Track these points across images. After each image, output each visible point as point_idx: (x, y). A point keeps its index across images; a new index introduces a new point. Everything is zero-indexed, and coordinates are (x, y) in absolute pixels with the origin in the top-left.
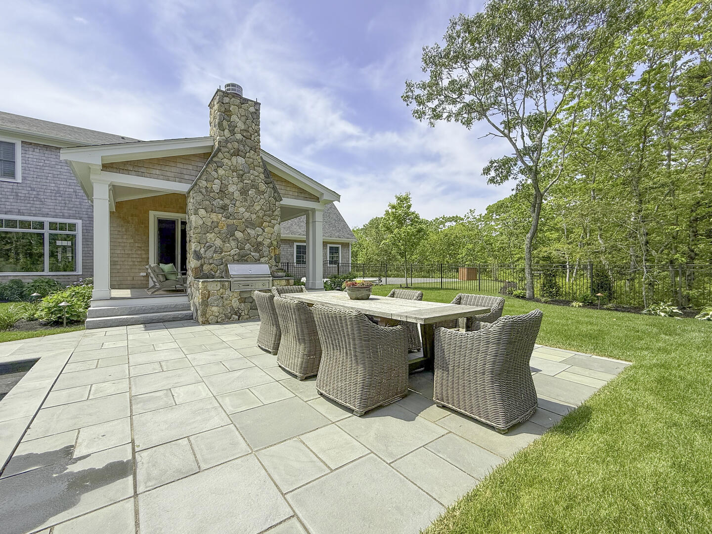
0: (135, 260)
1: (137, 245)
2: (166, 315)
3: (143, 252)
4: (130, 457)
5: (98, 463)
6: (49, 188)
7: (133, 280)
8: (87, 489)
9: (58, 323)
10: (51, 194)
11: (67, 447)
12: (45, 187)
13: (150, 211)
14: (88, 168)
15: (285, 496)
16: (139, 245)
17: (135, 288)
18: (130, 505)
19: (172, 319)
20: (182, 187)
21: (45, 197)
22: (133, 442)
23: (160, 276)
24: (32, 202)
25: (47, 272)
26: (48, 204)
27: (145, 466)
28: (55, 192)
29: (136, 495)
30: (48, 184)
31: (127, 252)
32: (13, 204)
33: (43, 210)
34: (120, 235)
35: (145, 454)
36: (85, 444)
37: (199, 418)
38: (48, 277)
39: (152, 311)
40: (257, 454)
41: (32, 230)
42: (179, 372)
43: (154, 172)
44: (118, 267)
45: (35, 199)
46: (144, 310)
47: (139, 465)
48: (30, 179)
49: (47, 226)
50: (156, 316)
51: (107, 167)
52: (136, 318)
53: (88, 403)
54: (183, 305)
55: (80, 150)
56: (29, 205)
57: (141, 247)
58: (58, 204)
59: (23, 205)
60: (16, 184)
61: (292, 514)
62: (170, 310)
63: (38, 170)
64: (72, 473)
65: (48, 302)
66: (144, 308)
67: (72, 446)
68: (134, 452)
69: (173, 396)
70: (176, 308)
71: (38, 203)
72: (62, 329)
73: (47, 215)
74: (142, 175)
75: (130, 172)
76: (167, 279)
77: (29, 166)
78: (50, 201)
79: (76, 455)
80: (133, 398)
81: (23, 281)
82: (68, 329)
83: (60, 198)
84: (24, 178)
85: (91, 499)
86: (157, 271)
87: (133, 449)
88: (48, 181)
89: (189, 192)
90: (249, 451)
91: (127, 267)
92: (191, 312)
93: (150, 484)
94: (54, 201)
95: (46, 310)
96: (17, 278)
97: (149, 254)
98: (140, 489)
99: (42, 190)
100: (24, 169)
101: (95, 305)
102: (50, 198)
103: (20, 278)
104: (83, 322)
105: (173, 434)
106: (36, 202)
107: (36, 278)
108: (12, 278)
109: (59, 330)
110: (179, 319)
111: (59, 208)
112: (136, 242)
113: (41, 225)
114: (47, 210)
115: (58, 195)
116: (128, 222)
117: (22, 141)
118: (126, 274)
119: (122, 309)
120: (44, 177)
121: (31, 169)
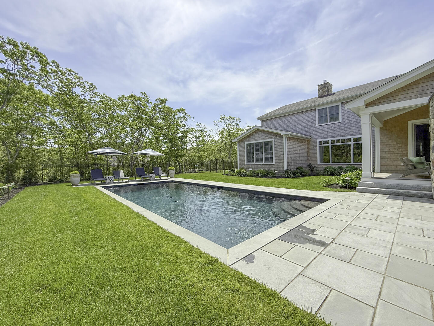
0: (397, 155)
1: (398, 145)
2: (407, 192)
3: (403, 149)
4: (329, 243)
5: (318, 238)
6: (353, 121)
7: (396, 168)
8: (310, 243)
9: (345, 187)
10: (353, 124)
11: (314, 230)
12: (351, 121)
13: (408, 121)
14: (358, 109)
15: (379, 300)
16: (400, 145)
17: (398, 173)
18: (316, 254)
19: (412, 196)
20: (423, 101)
21: (351, 126)
22: (334, 239)
23: (409, 166)
24: (346, 130)
25: (352, 163)
26: (352, 129)
27: (331, 248)
28: (355, 122)
29: (320, 253)
30: (352, 119)
31: (391, 150)
32: (339, 132)
33: (350, 132)
34: (386, 140)
35: (334, 245)
36: (320, 231)
37: (371, 246)
38: (352, 165)
39: (397, 188)
40: (386, 277)
41: (346, 143)
42: (385, 224)
43: (399, 97)
44: (386, 160)
45: (347, 128)
46: (391, 186)
47: (329, 246)
48: (345, 119)
49: (352, 140)
50: (400, 191)
51: (368, 105)
52: (385, 190)
53: (332, 220)
54: (425, 187)
55: (361, 97)
56: (345, 131)
57: (402, 146)
58: (357, 128)
59: (342, 132)
60: (339, 123)
61: (374, 306)
62: (412, 189)
63: (348, 114)
64: (310, 237)
65: (343, 176)
66: (391, 185)
67: (316, 230)
68: (332, 242)
69: (369, 232)
70: (417, 188)
71: (348, 129)
72: (347, 190)
73: (352, 135)
74: (391, 102)
75: (382, 103)
76: (415, 168)
77: (344, 113)
78: (353, 127)
79: (315, 233)
80: (349, 225)
81: (343, 167)
82: (349, 190)
83: (358, 125)
84: (343, 119)
85: (309, 246)
86: (406, 162)
87: (333, 241)
88: (352, 118)
89: (429, 103)
90: (382, 273)
91: (391, 160)
92: (430, 193)
93: (327, 253)
94: (355, 127)
95: (341, 180)
96: (340, 165)
97: (408, 150)
98: (323, 253)
99: (349, 123)
100: (342, 115)
101: (363, 180)
102: (353, 126)
103: (341, 165)
104: (355, 188)
105: (353, 245)
106: (347, 130)
107: (348, 166)
108: (339, 165)
109: (344, 190)
110: (418, 196)
111: (357, 130)
112: (398, 144)
113: (349, 140)
114: (352, 132)
115: (357, 124)
116: (392, 131)
117: (342, 103)
118: (392, 164)
119: (376, 184)
120: (350, 117)
121: (345, 114)
